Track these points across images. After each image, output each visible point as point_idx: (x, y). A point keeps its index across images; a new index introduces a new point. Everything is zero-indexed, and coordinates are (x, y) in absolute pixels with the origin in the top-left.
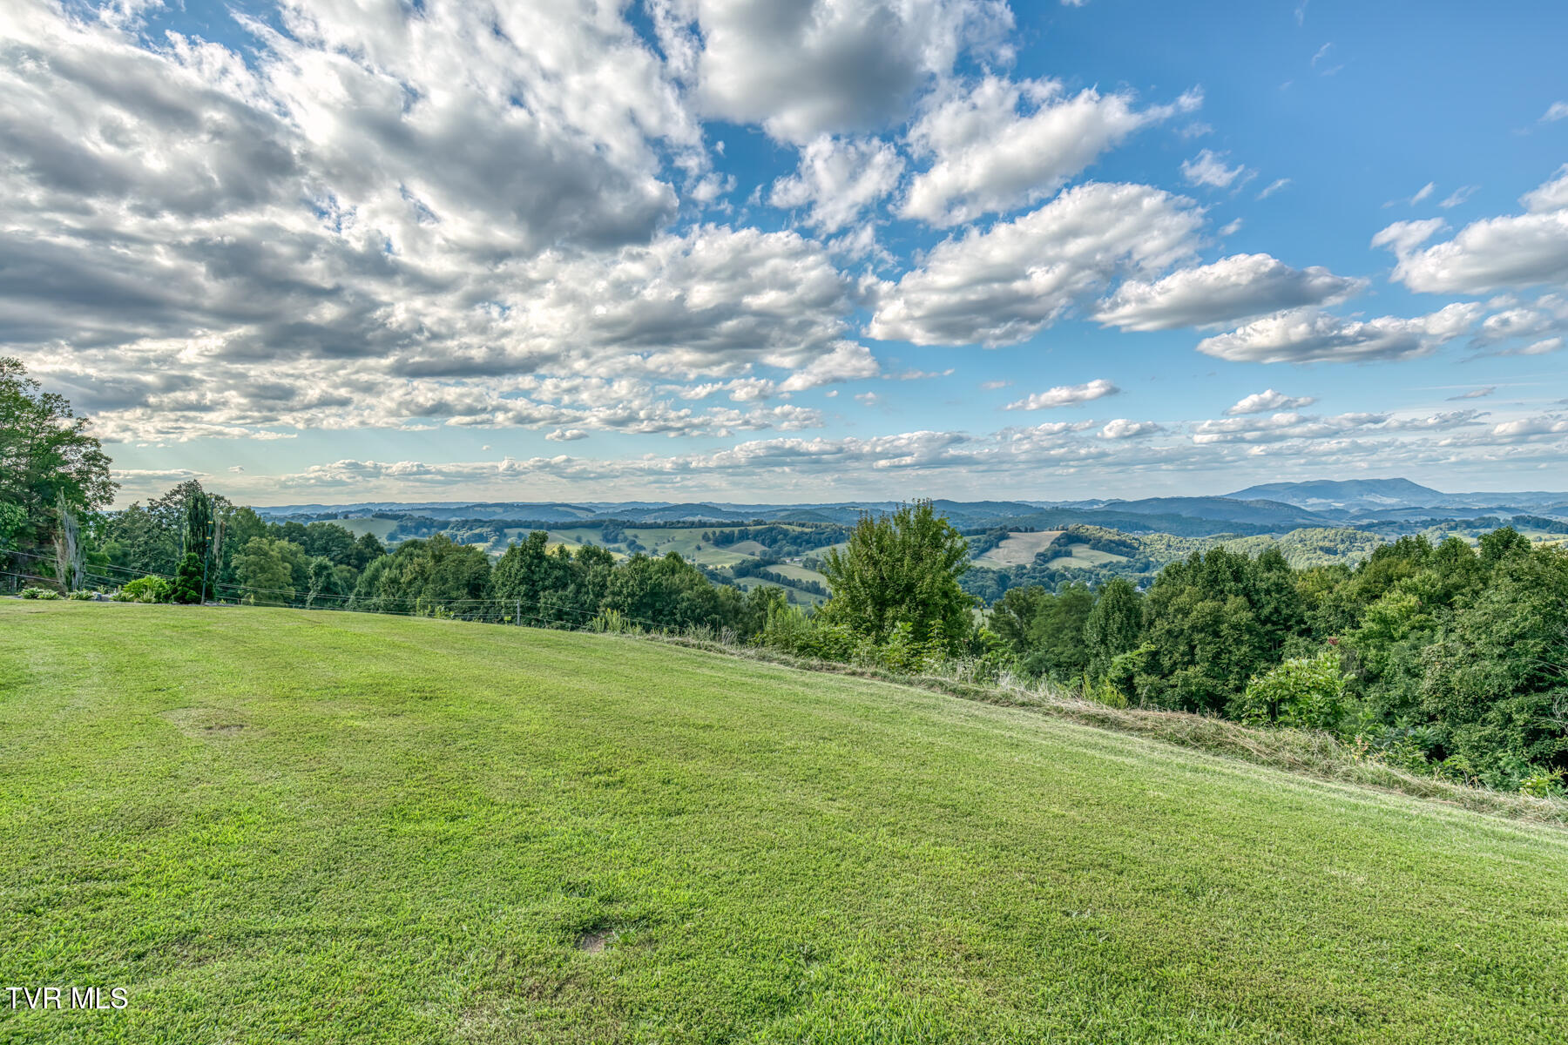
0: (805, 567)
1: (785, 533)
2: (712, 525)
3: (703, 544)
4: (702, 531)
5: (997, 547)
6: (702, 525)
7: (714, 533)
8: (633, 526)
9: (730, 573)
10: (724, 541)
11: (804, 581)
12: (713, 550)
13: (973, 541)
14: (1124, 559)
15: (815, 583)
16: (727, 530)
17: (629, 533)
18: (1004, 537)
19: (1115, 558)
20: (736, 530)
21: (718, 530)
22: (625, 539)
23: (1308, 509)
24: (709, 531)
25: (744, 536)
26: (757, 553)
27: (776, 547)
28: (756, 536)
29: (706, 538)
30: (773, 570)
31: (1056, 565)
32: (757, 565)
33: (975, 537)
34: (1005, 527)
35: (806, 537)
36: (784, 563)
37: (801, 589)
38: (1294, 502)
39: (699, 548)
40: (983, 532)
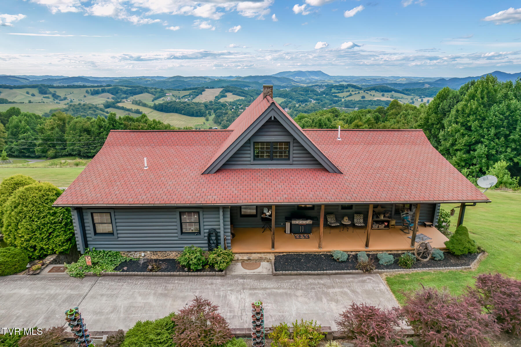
0: (133, 103)
1: (121, 90)
2: (89, 87)
3: (86, 95)
4: (85, 89)
5: (201, 94)
6: (84, 87)
7: (91, 90)
8: (53, 87)
9: (102, 106)
10: (96, 93)
11: (133, 109)
12: (92, 97)
13: (193, 92)
14: (243, 98)
15: (137, 110)
16: (96, 89)
17: (52, 90)
18: (204, 91)
19: (241, 98)
20: (100, 89)
21: (92, 89)
22: (50, 93)
23: (295, 80)
24: (89, 89)
25: (103, 91)
26: (110, 98)
27: (118, 95)
28: (108, 91)
29: (87, 92)
30: (120, 105)
31: (222, 100)
32: (114, 103)
33: (193, 91)
34: (204, 87)
35: (130, 91)
36: (124, 102)
37: (133, 112)
38: (291, 78)
39: (85, 96)
40: (196, 89)
